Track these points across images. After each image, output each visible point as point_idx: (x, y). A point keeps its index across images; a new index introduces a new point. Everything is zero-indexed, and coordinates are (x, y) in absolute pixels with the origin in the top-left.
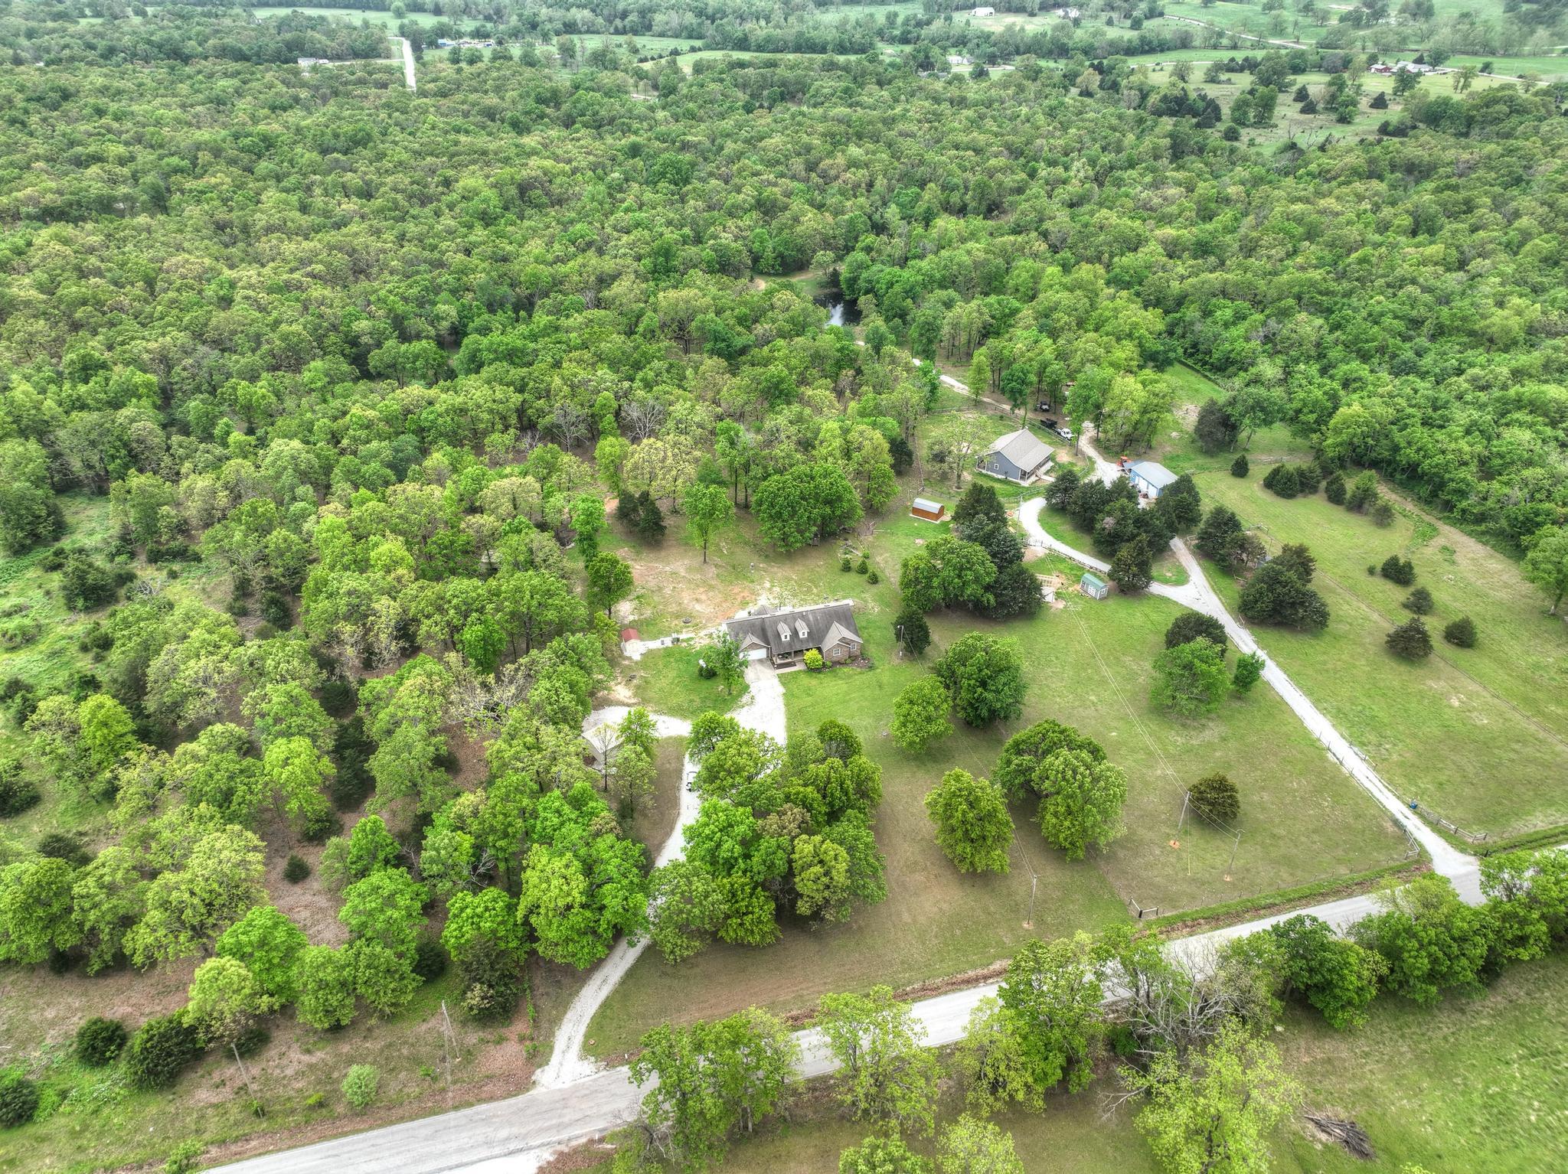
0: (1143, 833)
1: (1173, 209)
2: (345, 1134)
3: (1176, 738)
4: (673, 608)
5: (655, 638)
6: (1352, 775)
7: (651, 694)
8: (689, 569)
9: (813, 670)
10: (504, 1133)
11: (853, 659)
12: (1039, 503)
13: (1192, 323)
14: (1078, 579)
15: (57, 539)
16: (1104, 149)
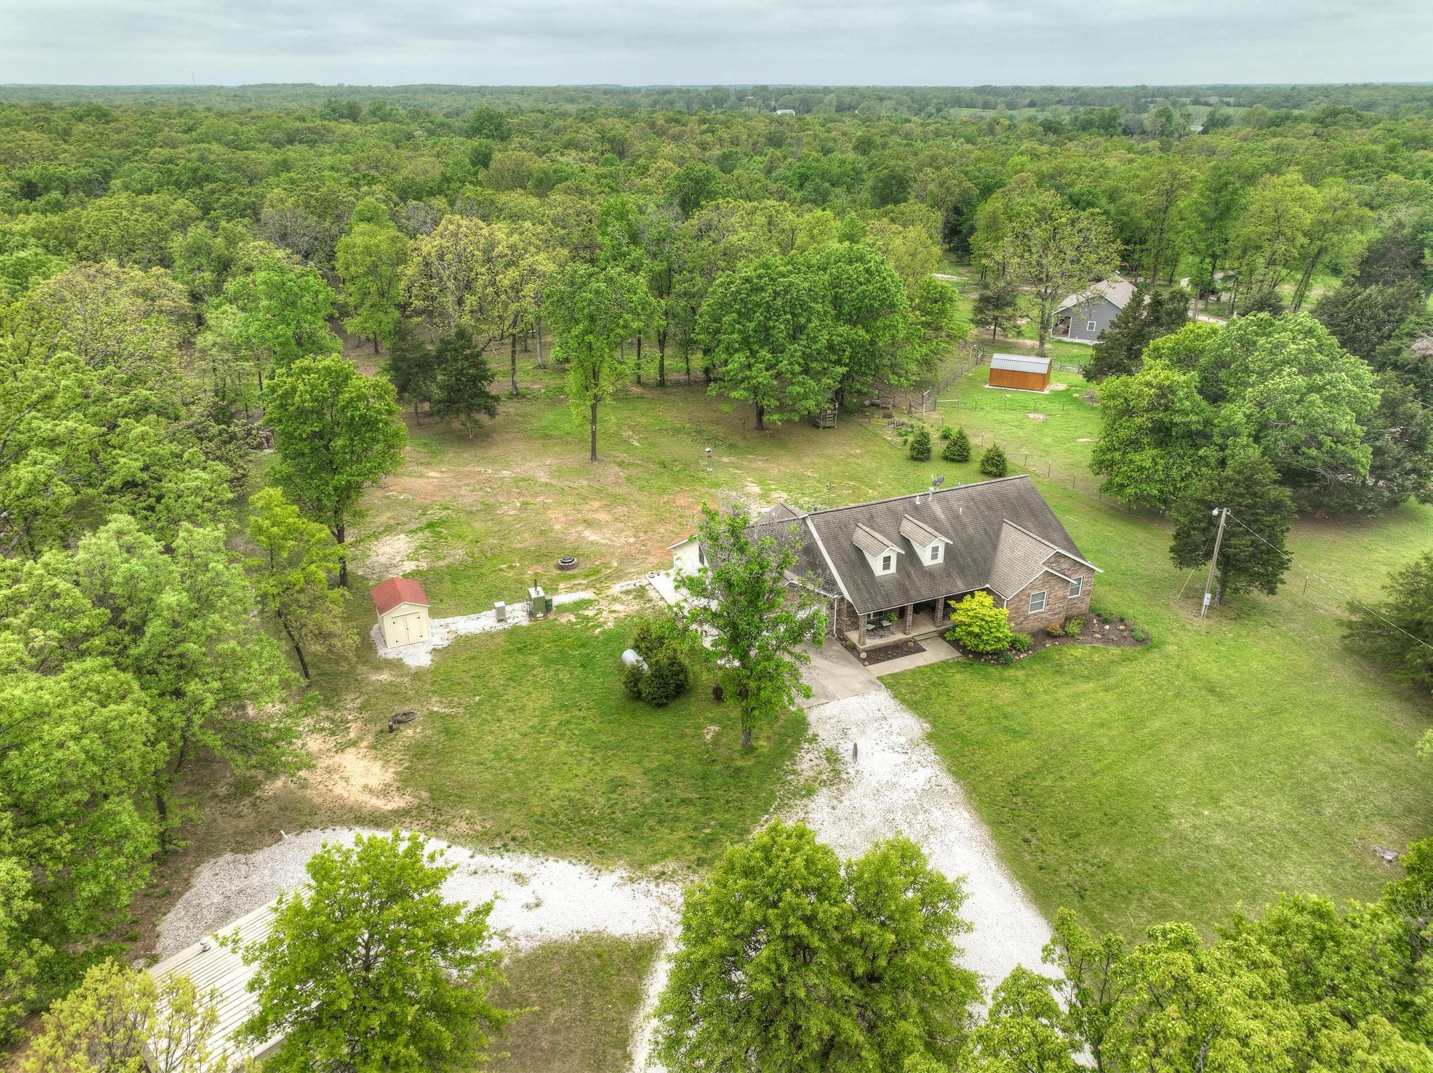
4: (526, 541)
5: (479, 607)
7: (463, 770)
8: (558, 473)
9: (987, 658)
11: (1080, 623)
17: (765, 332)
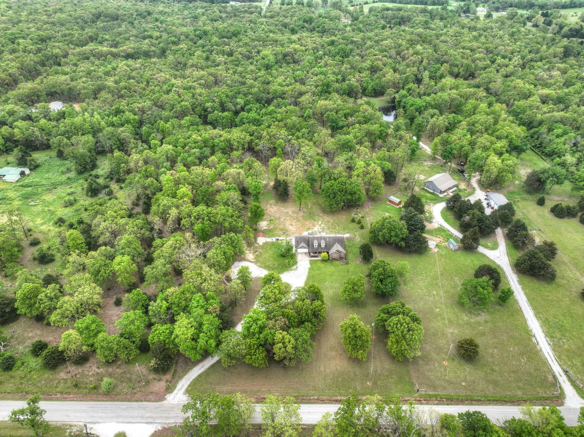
0: (434, 355)
1: (552, 81)
2: (99, 401)
3: (465, 317)
4: (281, 227)
5: (271, 237)
6: (541, 350)
7: (260, 259)
8: (293, 212)
9: (324, 261)
10: (148, 415)
11: (341, 258)
12: (442, 205)
13: (542, 134)
14: (447, 240)
15: (92, 170)
16: (530, 52)
17: (329, 196)
